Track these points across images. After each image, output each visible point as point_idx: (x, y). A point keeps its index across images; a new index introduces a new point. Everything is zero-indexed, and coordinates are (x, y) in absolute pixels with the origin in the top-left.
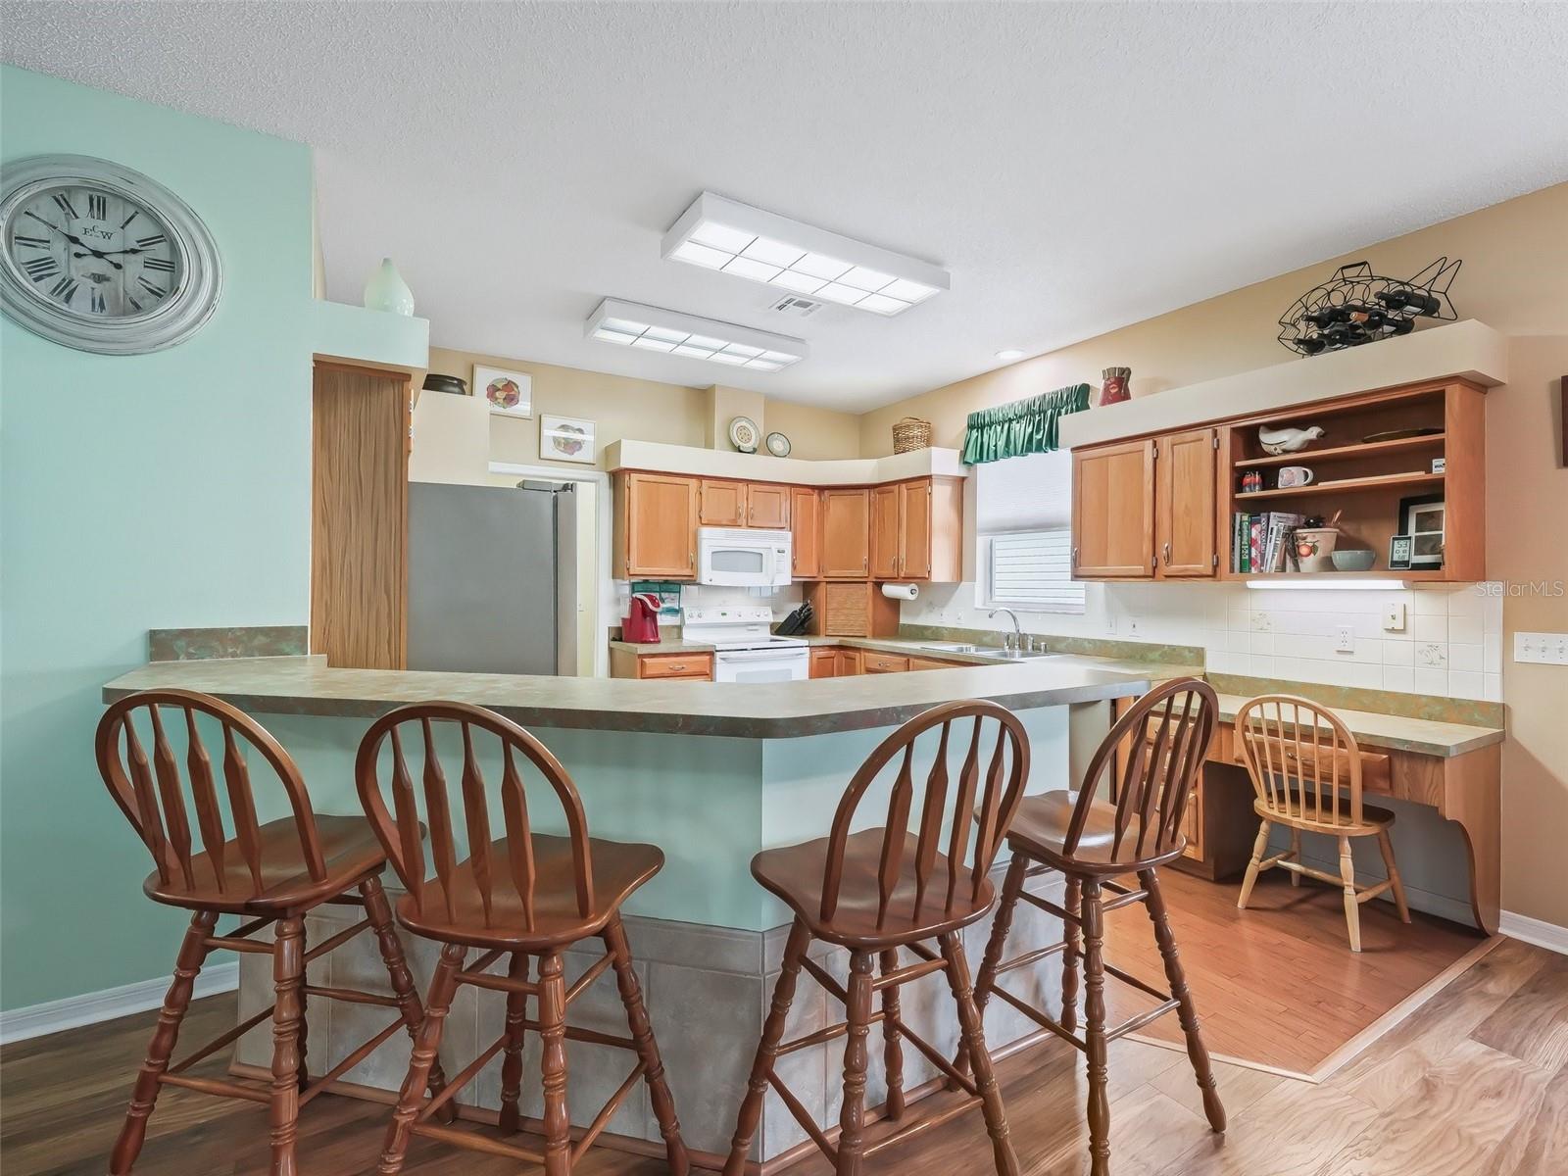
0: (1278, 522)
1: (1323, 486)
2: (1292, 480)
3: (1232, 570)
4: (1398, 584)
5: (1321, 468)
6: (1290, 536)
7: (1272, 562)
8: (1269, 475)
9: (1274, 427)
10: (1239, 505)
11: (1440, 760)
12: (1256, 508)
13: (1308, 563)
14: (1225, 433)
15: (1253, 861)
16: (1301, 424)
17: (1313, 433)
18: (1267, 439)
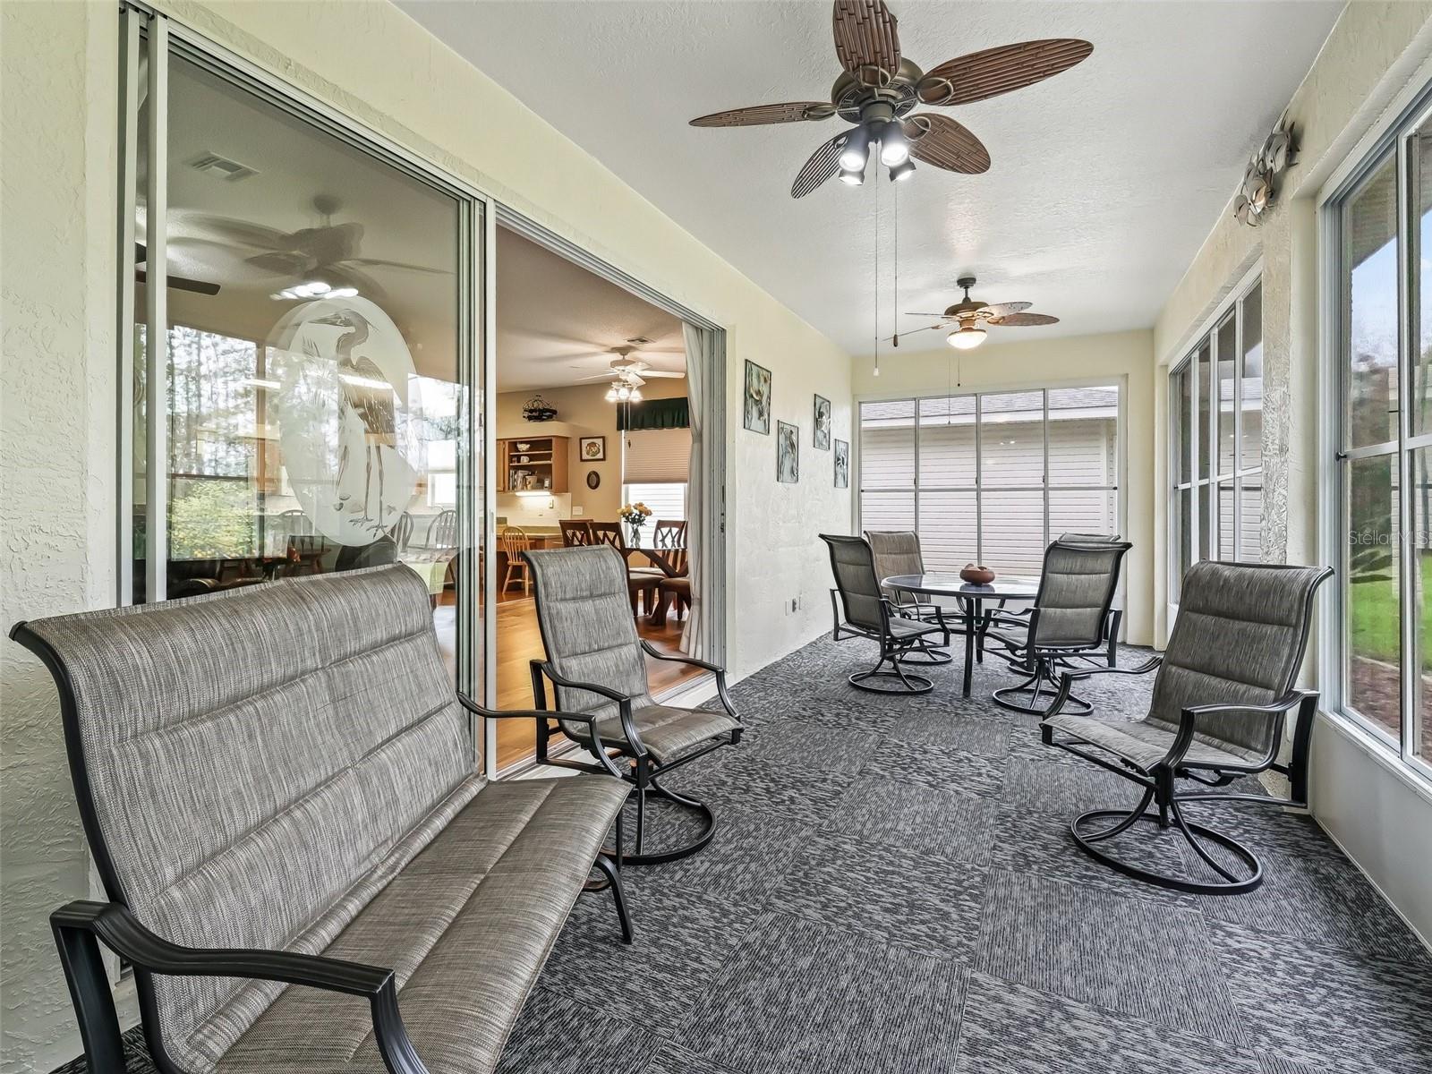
0: (520, 473)
1: (531, 463)
2: (525, 460)
3: (509, 489)
4: (548, 493)
5: (532, 458)
6: (524, 477)
7: (519, 486)
8: (519, 457)
9: (521, 443)
10: (511, 468)
11: (544, 540)
12: (517, 468)
13: (529, 486)
14: (507, 442)
15: (507, 579)
16: (526, 443)
17: (528, 446)
18: (520, 446)
